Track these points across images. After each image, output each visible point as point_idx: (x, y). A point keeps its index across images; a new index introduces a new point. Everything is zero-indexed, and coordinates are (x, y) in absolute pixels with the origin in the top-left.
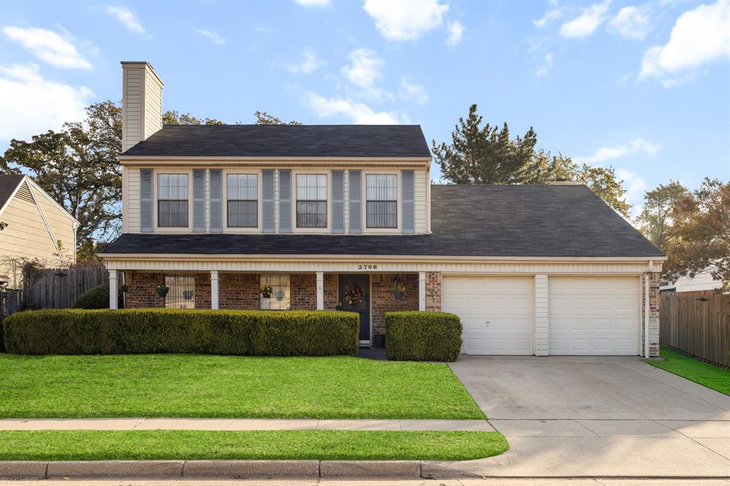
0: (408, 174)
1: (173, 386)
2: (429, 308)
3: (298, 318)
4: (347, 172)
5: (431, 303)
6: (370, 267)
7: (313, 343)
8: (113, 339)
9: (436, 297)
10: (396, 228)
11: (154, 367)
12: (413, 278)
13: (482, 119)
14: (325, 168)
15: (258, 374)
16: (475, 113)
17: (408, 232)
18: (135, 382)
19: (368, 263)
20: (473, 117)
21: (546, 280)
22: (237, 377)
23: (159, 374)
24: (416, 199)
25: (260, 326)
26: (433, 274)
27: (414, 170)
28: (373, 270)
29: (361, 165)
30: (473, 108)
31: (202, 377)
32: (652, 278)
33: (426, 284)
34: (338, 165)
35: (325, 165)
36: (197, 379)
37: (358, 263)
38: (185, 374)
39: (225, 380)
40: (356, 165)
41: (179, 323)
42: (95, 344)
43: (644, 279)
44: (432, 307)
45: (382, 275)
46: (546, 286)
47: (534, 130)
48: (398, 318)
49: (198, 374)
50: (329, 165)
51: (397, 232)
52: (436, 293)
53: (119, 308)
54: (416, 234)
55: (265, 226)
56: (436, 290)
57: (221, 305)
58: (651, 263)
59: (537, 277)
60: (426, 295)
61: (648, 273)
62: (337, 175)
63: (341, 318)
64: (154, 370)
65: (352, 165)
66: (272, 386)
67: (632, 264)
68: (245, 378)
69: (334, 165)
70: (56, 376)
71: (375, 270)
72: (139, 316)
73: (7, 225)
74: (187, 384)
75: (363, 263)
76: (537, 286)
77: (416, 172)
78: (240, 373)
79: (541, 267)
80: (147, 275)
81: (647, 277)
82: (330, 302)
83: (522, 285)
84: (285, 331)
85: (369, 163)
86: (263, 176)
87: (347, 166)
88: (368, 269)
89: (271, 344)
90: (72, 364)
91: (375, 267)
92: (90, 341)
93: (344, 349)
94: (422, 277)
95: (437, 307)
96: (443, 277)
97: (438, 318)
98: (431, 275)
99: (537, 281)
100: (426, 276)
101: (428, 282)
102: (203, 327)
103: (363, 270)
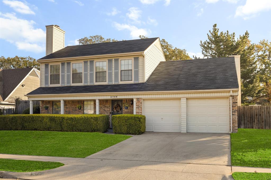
0: (136, 59)
1: (47, 141)
2: (137, 113)
3: (77, 117)
4: (113, 60)
5: (138, 111)
6: (115, 97)
7: (82, 127)
8: (21, 125)
9: (140, 108)
10: (132, 80)
11: (42, 135)
12: (132, 100)
13: (219, 30)
14: (105, 59)
15: (69, 137)
16: (216, 28)
17: (136, 82)
18: (37, 140)
19: (114, 95)
20: (215, 30)
21: (185, 100)
22: (64, 137)
23: (43, 137)
24: (140, 68)
25: (64, 120)
26: (139, 99)
27: (139, 57)
28: (116, 98)
29: (118, 57)
30: (215, 25)
31: (55, 138)
32: (233, 98)
33: (136, 103)
34: (110, 57)
35: (105, 58)
36: (53, 138)
37: (110, 95)
38: (50, 137)
39: (61, 138)
40: (117, 57)
41: (40, 119)
42: (16, 127)
43: (230, 99)
44: (138, 112)
45: (126, 100)
46: (185, 103)
47: (248, 32)
48: (116, 117)
49: (53, 137)
50: (107, 58)
51: (132, 82)
52: (140, 106)
53: (33, 114)
54: (139, 83)
55: (85, 82)
56: (140, 105)
57: (66, 112)
58: (231, 91)
59: (181, 99)
60: (136, 108)
61: (231, 96)
62: (110, 61)
63: (91, 118)
64: (42, 136)
65: (115, 57)
66: (73, 140)
67: (224, 92)
68: (66, 138)
69: (108, 57)
70: (16, 138)
71: (117, 98)
72: (28, 117)
73: (25, 85)
74: (51, 140)
75: (112, 95)
76: (182, 103)
77: (139, 58)
78: (64, 136)
79: (183, 95)
80: (47, 102)
81: (231, 98)
82: (108, 111)
83: (175, 103)
84: (73, 122)
85: (121, 55)
86: (84, 64)
87: (113, 57)
88: (114, 98)
89: (68, 127)
90: (20, 134)
91: (117, 97)
92: (14, 126)
93: (94, 129)
94: (135, 100)
95: (140, 113)
96: (144, 100)
97: (131, 117)
98: (138, 99)
99: (182, 101)
100: (136, 100)
101: (137, 102)
102: (47, 121)
103: (112, 98)
